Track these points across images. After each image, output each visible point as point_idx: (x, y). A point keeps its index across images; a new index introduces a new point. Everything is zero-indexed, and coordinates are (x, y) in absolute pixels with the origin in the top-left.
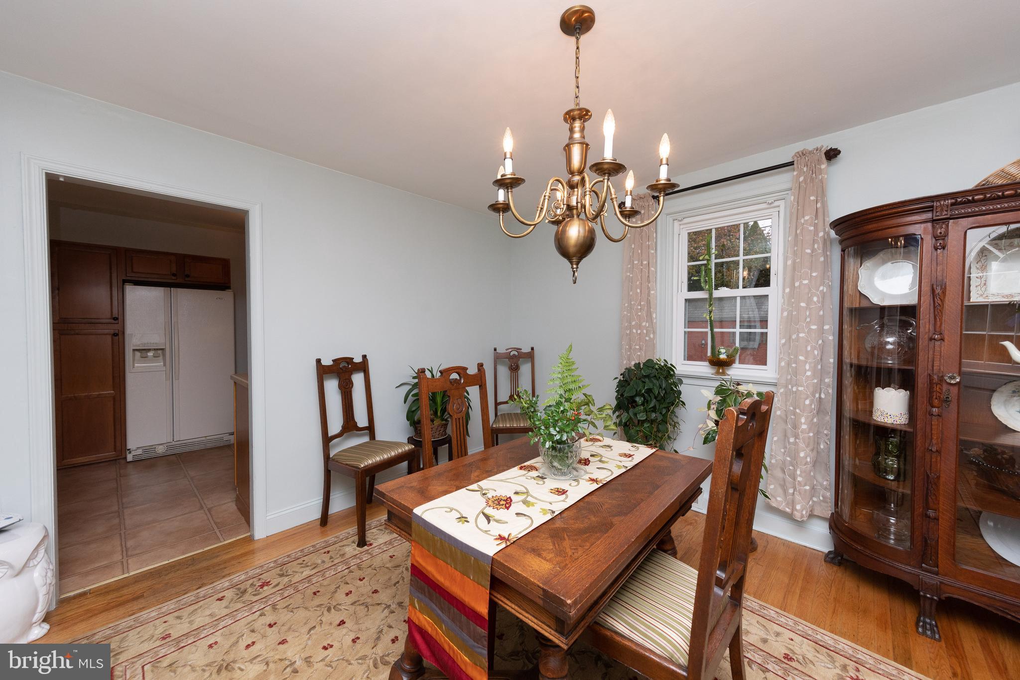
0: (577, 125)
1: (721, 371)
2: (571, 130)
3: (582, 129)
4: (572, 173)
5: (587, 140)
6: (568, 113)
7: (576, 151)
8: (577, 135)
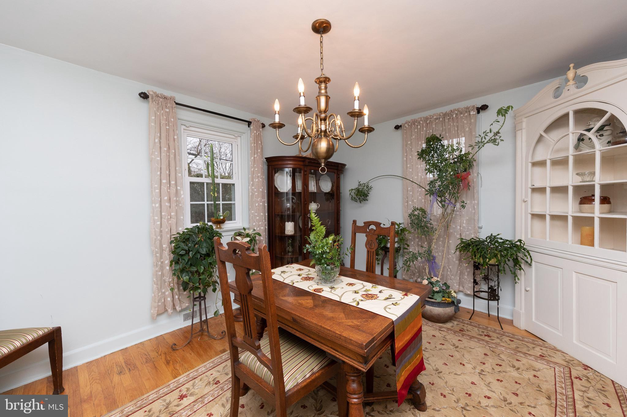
0: (323, 86)
1: (218, 226)
2: (320, 89)
3: (326, 88)
4: (320, 112)
5: (328, 94)
6: (318, 78)
7: (323, 100)
8: (323, 91)
